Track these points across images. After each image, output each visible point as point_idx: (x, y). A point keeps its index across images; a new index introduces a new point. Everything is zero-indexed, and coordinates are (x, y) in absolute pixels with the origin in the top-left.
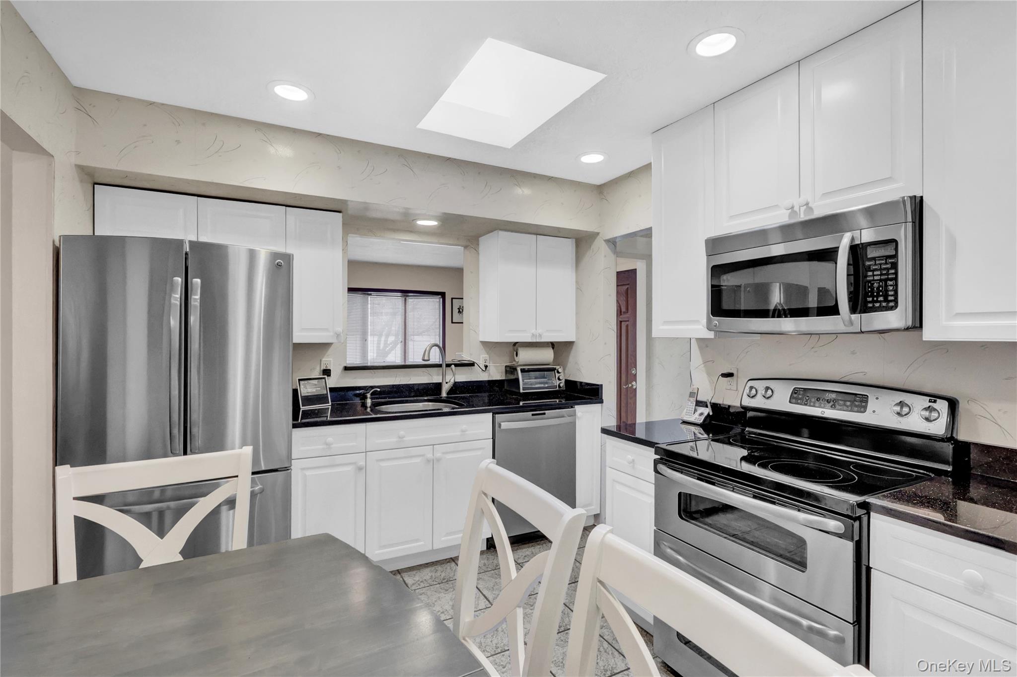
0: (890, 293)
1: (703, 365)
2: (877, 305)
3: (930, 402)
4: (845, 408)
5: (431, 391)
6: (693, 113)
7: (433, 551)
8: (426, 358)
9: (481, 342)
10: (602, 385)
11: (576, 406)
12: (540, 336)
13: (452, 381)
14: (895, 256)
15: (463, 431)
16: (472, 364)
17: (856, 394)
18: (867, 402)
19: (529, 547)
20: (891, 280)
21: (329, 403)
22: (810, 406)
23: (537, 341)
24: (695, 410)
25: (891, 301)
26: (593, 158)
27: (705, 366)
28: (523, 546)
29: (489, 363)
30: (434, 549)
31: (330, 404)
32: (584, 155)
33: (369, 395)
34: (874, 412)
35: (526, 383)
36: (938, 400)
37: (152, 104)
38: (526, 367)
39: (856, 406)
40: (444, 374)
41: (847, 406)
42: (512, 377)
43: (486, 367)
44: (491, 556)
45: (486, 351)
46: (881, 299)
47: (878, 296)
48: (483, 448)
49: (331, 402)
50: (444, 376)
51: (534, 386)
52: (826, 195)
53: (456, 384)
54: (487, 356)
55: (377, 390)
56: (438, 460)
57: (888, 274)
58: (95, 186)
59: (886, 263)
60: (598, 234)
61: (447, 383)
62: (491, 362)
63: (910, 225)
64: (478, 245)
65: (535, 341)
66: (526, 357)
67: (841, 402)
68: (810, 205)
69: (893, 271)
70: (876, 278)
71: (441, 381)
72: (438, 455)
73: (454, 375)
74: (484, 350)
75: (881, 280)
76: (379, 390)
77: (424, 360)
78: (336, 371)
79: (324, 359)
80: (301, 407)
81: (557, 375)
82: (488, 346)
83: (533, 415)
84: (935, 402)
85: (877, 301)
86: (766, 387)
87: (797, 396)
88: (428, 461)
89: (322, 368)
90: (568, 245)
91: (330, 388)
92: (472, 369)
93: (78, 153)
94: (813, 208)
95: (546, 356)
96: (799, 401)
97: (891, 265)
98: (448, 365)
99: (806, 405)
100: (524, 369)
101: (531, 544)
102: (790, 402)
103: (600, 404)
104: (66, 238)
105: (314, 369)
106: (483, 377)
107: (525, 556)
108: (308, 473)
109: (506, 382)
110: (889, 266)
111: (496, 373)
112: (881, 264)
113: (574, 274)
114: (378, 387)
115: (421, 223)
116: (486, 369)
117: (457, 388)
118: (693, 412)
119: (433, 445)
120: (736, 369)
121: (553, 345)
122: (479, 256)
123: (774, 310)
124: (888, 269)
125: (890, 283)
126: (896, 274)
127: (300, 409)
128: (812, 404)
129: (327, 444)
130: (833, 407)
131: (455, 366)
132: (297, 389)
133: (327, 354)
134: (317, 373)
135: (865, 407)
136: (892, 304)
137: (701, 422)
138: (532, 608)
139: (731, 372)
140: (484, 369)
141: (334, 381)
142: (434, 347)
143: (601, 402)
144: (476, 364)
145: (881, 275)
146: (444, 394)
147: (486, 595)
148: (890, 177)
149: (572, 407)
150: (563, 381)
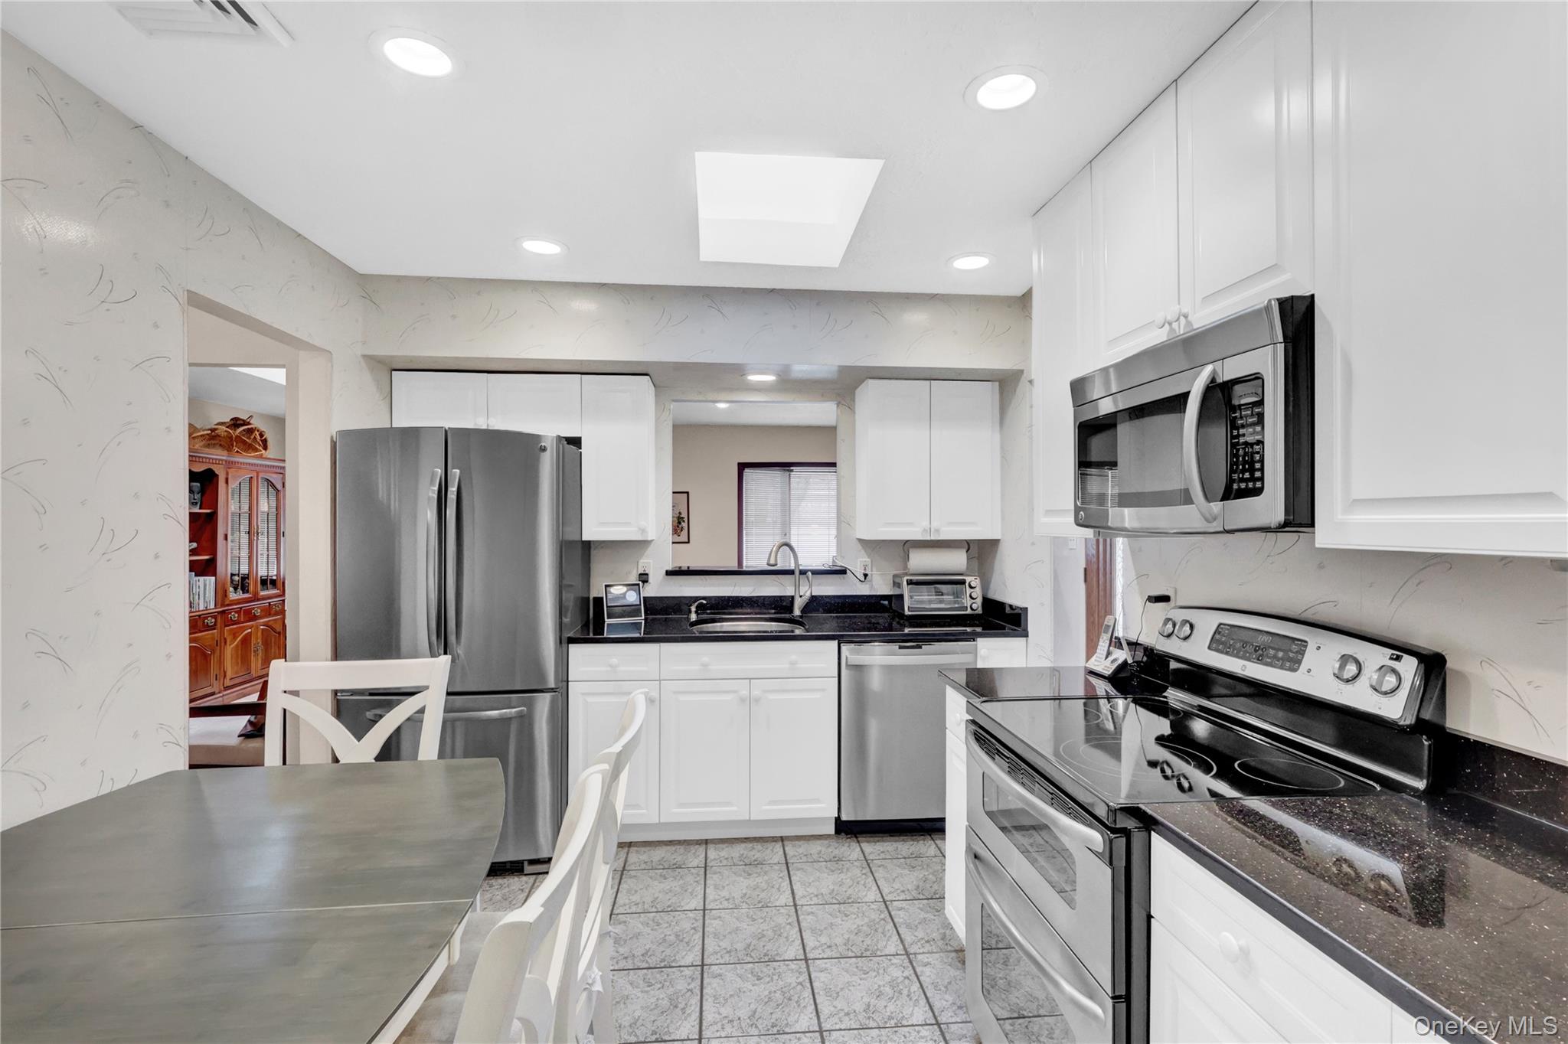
0: (1257, 466)
1: (1135, 582)
2: (1244, 486)
3: (1391, 659)
4: (1275, 662)
5: (780, 607)
6: (1070, 181)
7: (749, 823)
8: (772, 562)
9: (860, 540)
10: (1027, 608)
11: (978, 639)
12: (937, 531)
13: (808, 594)
14: (1260, 403)
15: (793, 663)
16: (843, 572)
17: (1294, 639)
18: (1304, 653)
19: (896, 841)
20: (1257, 443)
21: (641, 616)
23: (933, 538)
24: (1109, 654)
25: (1255, 480)
26: (971, 263)
27: (1138, 583)
28: (889, 838)
29: (872, 571)
30: (752, 819)
31: (643, 618)
32: (958, 259)
33: (693, 609)
34: (1309, 671)
35: (915, 602)
36: (1405, 656)
37: (429, 279)
38: (915, 578)
39: (1288, 660)
40: (797, 583)
41: (1278, 659)
42: (897, 592)
43: (866, 575)
44: (834, 843)
45: (867, 554)
46: (1247, 475)
47: (1244, 471)
48: (823, 690)
49: (645, 615)
50: (797, 586)
51: (927, 607)
52: (1206, 299)
53: (814, 599)
54: (868, 560)
55: (702, 603)
56: (757, 700)
57: (1254, 434)
58: (393, 372)
59: (1253, 415)
60: (1022, 371)
61: (801, 596)
62: (874, 569)
63: (1281, 348)
64: (854, 401)
65: (929, 538)
66: (922, 562)
67: (1272, 652)
68: (1189, 318)
69: (1257, 429)
70: (1243, 439)
71: (793, 594)
72: (756, 693)
73: (811, 586)
74: (863, 552)
76: (705, 602)
77: (769, 565)
78: (656, 577)
79: (642, 561)
80: (606, 620)
81: (969, 591)
82: (872, 546)
83: (900, 647)
84: (1398, 658)
85: (1243, 480)
86: (1183, 620)
87: (1218, 638)
88: (743, 700)
89: (639, 572)
90: (987, 393)
91: (644, 597)
92: (844, 578)
93: (364, 343)
94: (1193, 319)
95: (955, 561)
96: (1221, 647)
97: (1259, 417)
98: (803, 573)
100: (911, 580)
101: (902, 838)
102: (1209, 648)
103: (1025, 639)
104: (345, 434)
105: (630, 573)
106: (864, 590)
107: (883, 852)
108: (590, 699)
109: (893, 599)
110: (1255, 420)
111: (880, 586)
112: (1246, 417)
113: (997, 437)
114: (704, 598)
115: (754, 378)
116: (865, 579)
117: (815, 604)
118: (1104, 656)
119: (750, 679)
120: (1174, 590)
121: (968, 545)
122: (854, 416)
124: (1254, 425)
125: (1256, 448)
126: (1262, 433)
127: (604, 622)
129: (611, 666)
131: (812, 574)
132: (602, 598)
133: (646, 554)
134: (633, 579)
135: (1299, 663)
136: (1258, 485)
137: (1109, 673)
138: (844, 918)
139: (1166, 593)
140: (863, 580)
141: (651, 590)
142: (783, 547)
143: (1025, 634)
144: (848, 571)
145: (1248, 434)
146: (797, 612)
147: (795, 891)
148: (1276, 264)
149: (974, 641)
150: (979, 601)
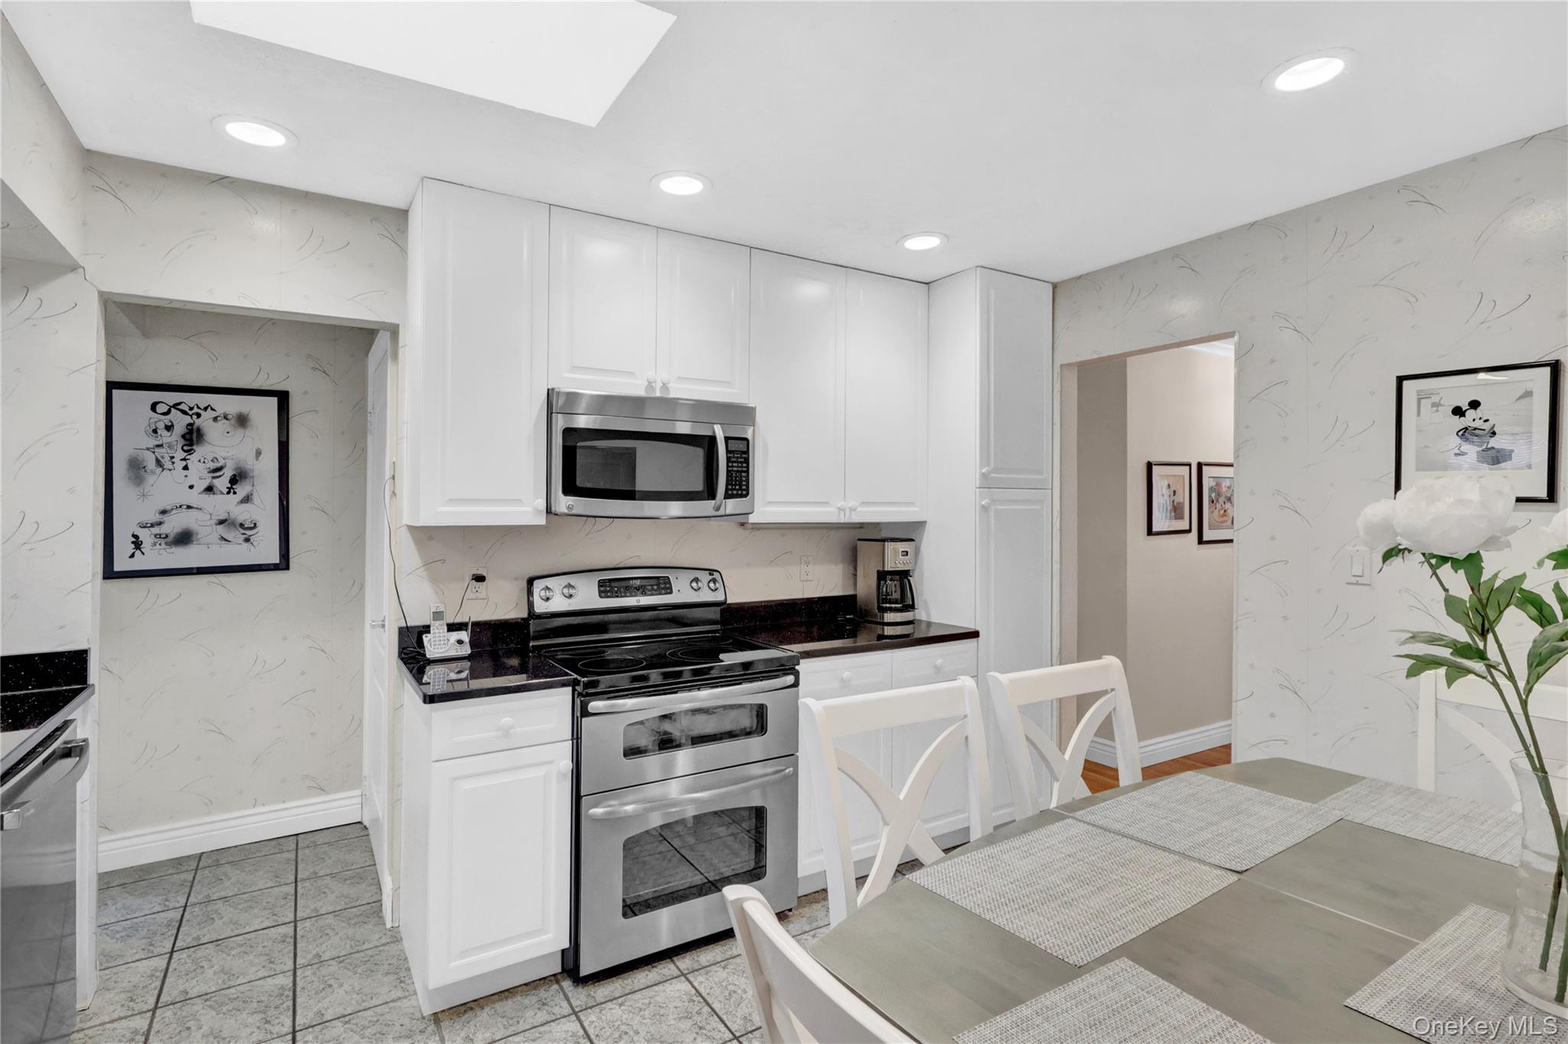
0: (744, 483)
1: (422, 569)
2: (735, 492)
3: (710, 575)
4: (654, 592)
14: (747, 453)
17: (658, 578)
18: (670, 583)
20: (744, 472)
22: (621, 597)
24: (447, 639)
25: (744, 490)
27: (427, 570)
34: (679, 591)
39: (663, 589)
41: (656, 590)
46: (737, 487)
47: (735, 485)
52: (680, 379)
57: (742, 467)
59: (741, 458)
67: (649, 587)
69: (745, 465)
70: (735, 469)
75: (738, 471)
85: (735, 489)
86: (568, 584)
87: (607, 588)
94: (670, 389)
96: (609, 594)
97: (744, 459)
99: (617, 597)
102: (600, 597)
110: (742, 460)
112: (738, 457)
120: (486, 569)
123: (635, 491)
124: (741, 462)
125: (744, 474)
126: (748, 467)
128: (623, 594)
130: (644, 593)
135: (670, 588)
136: (744, 492)
139: (482, 575)
145: (738, 467)
148: (729, 383)
